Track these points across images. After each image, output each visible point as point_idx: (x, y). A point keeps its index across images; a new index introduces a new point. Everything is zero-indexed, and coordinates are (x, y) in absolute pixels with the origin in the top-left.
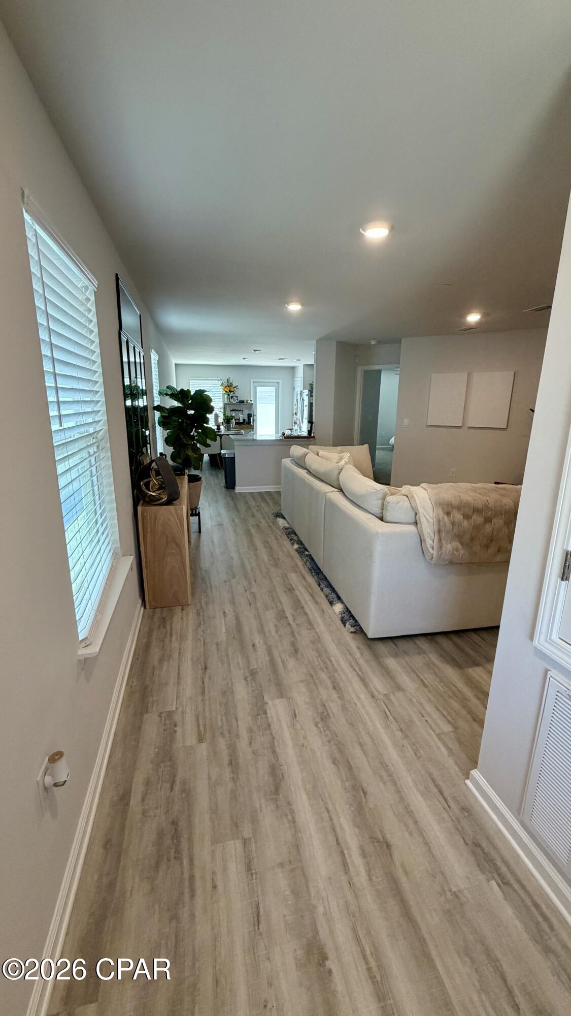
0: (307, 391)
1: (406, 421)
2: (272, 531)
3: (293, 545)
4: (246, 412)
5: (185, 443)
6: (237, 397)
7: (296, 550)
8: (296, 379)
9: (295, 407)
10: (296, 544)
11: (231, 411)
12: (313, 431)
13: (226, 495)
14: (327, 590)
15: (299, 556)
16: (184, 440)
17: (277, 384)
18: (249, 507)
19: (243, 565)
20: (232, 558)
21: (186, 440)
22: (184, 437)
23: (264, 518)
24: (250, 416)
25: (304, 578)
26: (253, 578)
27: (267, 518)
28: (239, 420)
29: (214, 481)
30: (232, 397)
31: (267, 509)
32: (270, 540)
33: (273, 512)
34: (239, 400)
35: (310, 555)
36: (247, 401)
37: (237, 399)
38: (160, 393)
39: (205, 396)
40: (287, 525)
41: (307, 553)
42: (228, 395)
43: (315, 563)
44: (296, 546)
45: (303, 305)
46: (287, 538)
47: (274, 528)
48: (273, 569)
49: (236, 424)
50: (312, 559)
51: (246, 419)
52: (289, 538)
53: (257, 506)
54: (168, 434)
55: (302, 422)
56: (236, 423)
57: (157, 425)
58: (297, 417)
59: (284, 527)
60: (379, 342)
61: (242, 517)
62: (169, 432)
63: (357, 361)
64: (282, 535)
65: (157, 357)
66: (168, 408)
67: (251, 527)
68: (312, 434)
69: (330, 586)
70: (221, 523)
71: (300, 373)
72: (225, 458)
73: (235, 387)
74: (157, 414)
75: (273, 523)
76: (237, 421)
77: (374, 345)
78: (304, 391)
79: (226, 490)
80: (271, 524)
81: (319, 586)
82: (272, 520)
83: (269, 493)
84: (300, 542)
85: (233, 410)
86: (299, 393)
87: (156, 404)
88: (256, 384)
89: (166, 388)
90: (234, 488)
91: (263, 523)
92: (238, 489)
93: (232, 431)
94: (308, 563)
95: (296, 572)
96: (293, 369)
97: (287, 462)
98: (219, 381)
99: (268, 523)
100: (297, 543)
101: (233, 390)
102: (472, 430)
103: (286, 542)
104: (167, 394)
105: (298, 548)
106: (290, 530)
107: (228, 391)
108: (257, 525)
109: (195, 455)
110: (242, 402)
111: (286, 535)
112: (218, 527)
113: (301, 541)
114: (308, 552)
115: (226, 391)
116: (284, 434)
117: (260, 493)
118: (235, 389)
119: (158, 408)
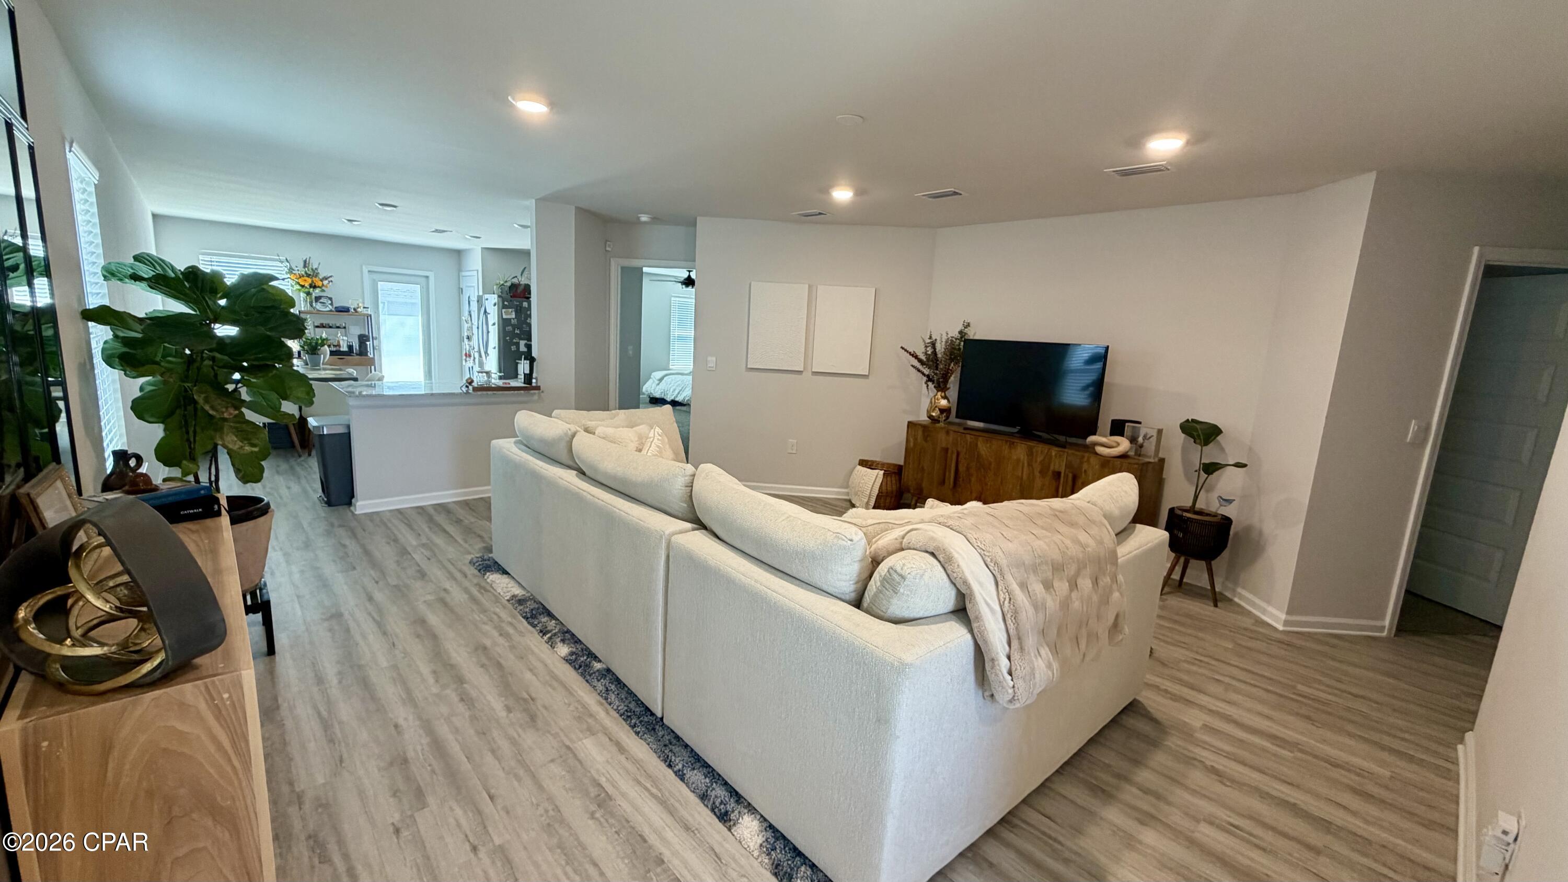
0: (496, 296)
1: (712, 360)
2: (484, 611)
3: (552, 647)
4: (355, 331)
5: (211, 417)
6: (331, 299)
7: (566, 660)
8: (464, 274)
9: (466, 326)
10: (560, 645)
11: (317, 327)
12: (534, 375)
13: (332, 525)
14: (697, 777)
15: (581, 679)
16: (207, 407)
17: (424, 279)
18: (404, 552)
19: (438, 746)
20: (396, 726)
21: (213, 408)
22: (207, 400)
23: (452, 577)
24: (363, 339)
25: (621, 749)
26: (480, 788)
27: (458, 575)
28: (339, 345)
29: (289, 488)
30: (318, 299)
31: (451, 552)
32: (488, 643)
33: (469, 557)
34: (335, 305)
35: (608, 670)
36: (355, 309)
37: (332, 304)
38: (110, 273)
39: (271, 291)
40: (518, 591)
41: (598, 666)
42: (308, 294)
43: (630, 693)
44: (564, 650)
45: (552, 104)
46: (530, 627)
47: (485, 600)
48: (529, 739)
49: (331, 355)
50: (618, 681)
51: (356, 346)
52: (534, 626)
53: (424, 545)
54: (141, 389)
55: (486, 353)
56: (332, 353)
57: (98, 359)
58: (471, 343)
59: (514, 596)
60: (656, 220)
61: (393, 581)
62: (148, 383)
63: (608, 249)
64: (514, 621)
65: (93, 176)
66: (141, 315)
67: (422, 608)
68: (534, 381)
69: (698, 761)
70: (333, 611)
71: (475, 263)
72: (322, 436)
73: (326, 278)
74: (100, 334)
75: (482, 589)
76: (333, 349)
77: (645, 223)
78: (486, 296)
79: (327, 509)
80: (475, 591)
81: (670, 766)
82: (475, 581)
83: (443, 508)
84: (569, 636)
85: (322, 326)
86: (474, 299)
87: (93, 303)
88: (375, 276)
89: (132, 261)
90: (349, 504)
91: (457, 596)
92: (362, 506)
93: (325, 369)
94: (612, 697)
95: (591, 732)
96: (458, 254)
97: (506, 446)
98: (282, 262)
99: (466, 591)
100: (563, 641)
101: (320, 284)
102: (821, 378)
103: (534, 641)
104: (136, 278)
105: (572, 654)
106: (530, 605)
107: (307, 285)
108: (444, 602)
109: (248, 449)
110: (345, 310)
111: (526, 618)
112: (326, 624)
113: (568, 631)
114: (600, 661)
115: (303, 286)
116: (472, 381)
117: (421, 510)
118: (325, 282)
119: (103, 315)
